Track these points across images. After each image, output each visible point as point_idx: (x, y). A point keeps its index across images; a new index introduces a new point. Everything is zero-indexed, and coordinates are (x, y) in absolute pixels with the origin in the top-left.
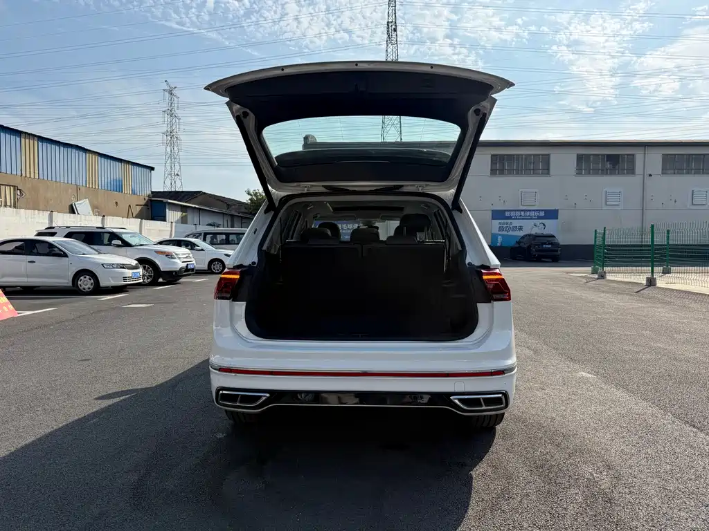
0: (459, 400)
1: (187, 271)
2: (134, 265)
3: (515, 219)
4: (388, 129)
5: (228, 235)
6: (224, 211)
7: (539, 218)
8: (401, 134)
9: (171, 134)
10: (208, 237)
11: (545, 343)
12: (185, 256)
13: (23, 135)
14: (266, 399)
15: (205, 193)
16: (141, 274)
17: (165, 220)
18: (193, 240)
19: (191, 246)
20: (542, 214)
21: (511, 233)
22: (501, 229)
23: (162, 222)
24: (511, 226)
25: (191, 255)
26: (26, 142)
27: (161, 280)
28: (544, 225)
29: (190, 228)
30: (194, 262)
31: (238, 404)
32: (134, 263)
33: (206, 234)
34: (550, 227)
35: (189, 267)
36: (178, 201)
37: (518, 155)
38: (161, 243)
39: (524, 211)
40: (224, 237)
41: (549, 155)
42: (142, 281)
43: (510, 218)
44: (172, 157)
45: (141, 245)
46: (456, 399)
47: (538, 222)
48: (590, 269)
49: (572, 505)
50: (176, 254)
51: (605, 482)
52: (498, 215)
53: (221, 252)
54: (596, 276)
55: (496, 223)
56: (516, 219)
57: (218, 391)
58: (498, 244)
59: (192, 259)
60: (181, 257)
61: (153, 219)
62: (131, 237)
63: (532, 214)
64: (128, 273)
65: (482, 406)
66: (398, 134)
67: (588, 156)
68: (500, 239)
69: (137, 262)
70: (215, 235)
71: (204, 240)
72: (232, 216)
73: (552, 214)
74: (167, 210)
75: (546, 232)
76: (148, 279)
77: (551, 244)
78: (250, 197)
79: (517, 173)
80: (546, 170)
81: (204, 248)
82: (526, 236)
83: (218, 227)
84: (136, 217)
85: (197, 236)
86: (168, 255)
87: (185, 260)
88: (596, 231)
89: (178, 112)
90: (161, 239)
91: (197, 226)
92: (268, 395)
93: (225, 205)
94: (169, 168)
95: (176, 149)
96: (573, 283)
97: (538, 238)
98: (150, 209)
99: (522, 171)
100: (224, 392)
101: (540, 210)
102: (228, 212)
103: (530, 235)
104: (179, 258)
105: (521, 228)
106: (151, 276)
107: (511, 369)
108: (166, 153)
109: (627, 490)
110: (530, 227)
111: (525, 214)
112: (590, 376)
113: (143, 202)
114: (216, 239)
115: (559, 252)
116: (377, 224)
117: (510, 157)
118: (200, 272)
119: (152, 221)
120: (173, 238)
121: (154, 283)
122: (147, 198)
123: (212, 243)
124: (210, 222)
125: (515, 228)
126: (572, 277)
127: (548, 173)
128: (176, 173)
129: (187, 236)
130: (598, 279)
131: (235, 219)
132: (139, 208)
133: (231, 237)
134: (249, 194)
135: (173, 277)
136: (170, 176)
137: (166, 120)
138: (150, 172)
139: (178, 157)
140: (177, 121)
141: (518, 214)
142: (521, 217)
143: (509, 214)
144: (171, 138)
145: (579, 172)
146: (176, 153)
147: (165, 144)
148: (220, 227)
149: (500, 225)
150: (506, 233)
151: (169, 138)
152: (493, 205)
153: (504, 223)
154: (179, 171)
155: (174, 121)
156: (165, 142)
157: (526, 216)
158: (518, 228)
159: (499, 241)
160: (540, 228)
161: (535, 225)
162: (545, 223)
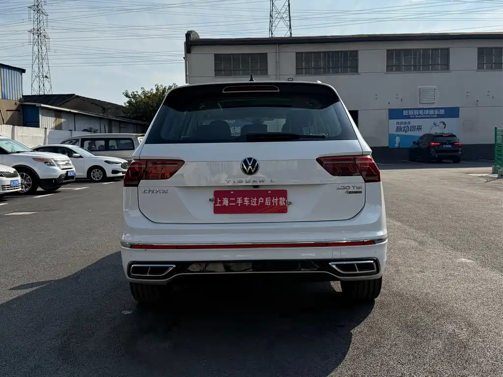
0: (337, 265)
1: (67, 179)
2: (12, 172)
3: (413, 118)
4: (276, 23)
5: (107, 140)
6: (101, 115)
7: (439, 116)
8: (290, 28)
9: (38, 32)
10: (86, 143)
11: (432, 236)
12: (65, 163)
14: (173, 269)
15: (78, 97)
16: (20, 182)
17: (37, 126)
18: (70, 146)
19: (70, 153)
20: (442, 112)
21: (409, 133)
22: (399, 129)
23: (35, 128)
24: (409, 126)
25: (70, 162)
27: (39, 189)
28: (444, 124)
29: (65, 134)
30: (74, 169)
31: (148, 275)
32: (12, 171)
33: (83, 140)
34: (451, 126)
35: (69, 174)
36: (51, 105)
37: (415, 50)
38: (37, 150)
39: (423, 109)
40: (103, 143)
41: (448, 49)
42: (20, 189)
43: (408, 117)
44: (40, 58)
45: (18, 152)
46: (334, 265)
47: (438, 121)
48: (490, 169)
49: (432, 350)
50: (55, 161)
51: (464, 335)
52: (394, 114)
53: (101, 159)
54: (496, 176)
55: (394, 122)
56: (415, 118)
57: (129, 266)
58: (397, 145)
59: (72, 166)
60: (61, 165)
61: (25, 125)
62: (6, 143)
63: (431, 112)
64: (7, 181)
65: (356, 271)
66: (287, 29)
67: (490, 49)
68: (398, 140)
69: (15, 170)
70: (93, 140)
71: (82, 146)
72: (110, 121)
73: (453, 112)
74: (40, 116)
75: (446, 131)
76: (26, 187)
77: (452, 144)
78: (128, 99)
79: (415, 70)
80: (446, 66)
81: (82, 155)
82: (425, 135)
83: (95, 132)
84: (7, 123)
85: (73, 142)
86: (46, 162)
87: (64, 167)
88: (496, 128)
90: (36, 146)
91: (73, 132)
92: (174, 266)
94: (36, 69)
95: (44, 48)
96: (472, 183)
97: (437, 138)
98: (22, 115)
99: (419, 66)
100: (135, 265)
101: (439, 109)
102: (105, 116)
103: (429, 135)
104: (59, 165)
105: (419, 128)
106: (29, 185)
107: (381, 240)
108: (33, 53)
109: (481, 340)
110: (429, 127)
111: (423, 113)
112: (469, 261)
113: (14, 108)
114: (95, 146)
115: (460, 152)
116: (266, 123)
117: (407, 52)
118: (79, 181)
119: (25, 128)
120: (47, 145)
121: (32, 192)
122: (18, 103)
123: (90, 150)
124: (87, 127)
125: (413, 128)
126: (471, 177)
127: (448, 69)
128: (45, 75)
129: (64, 143)
130: (498, 178)
131: (113, 123)
132: (10, 114)
133: (111, 143)
134: (127, 96)
135: (52, 185)
136: (38, 79)
137: (32, 17)
138: (21, 74)
139: (46, 58)
140: (45, 17)
141: (416, 112)
142: (420, 116)
143: (407, 113)
144: (38, 36)
145: (480, 67)
146: (45, 53)
147: (32, 43)
148: (97, 133)
149: (398, 125)
150: (404, 133)
151: (36, 37)
152: (389, 103)
153: (402, 123)
154: (47, 73)
155: (41, 18)
156: (32, 41)
157: (425, 115)
158: (416, 127)
159: (397, 142)
160: (440, 127)
161: (435, 125)
162: (446, 123)
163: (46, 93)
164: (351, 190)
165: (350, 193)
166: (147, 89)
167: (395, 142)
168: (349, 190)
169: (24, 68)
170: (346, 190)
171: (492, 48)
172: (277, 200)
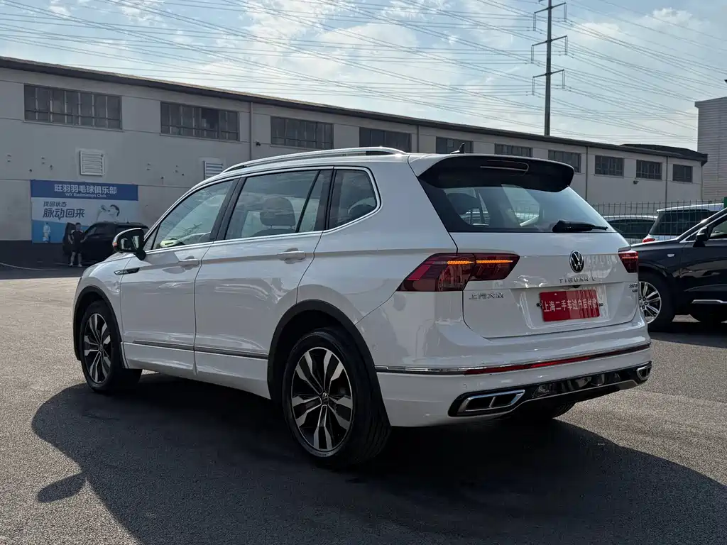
3: (70, 197)
7: (109, 197)
20: (113, 191)
22: (47, 213)
24: (65, 209)
28: (117, 209)
34: (127, 212)
37: (70, 91)
39: (85, 184)
41: (119, 98)
43: (62, 195)
47: (108, 203)
52: (40, 188)
55: (39, 204)
56: (73, 197)
58: (45, 239)
63: (98, 190)
67: (176, 106)
68: (47, 230)
73: (128, 192)
79: (70, 122)
80: (117, 123)
99: (77, 118)
101: (109, 185)
105: (81, 213)
111: (84, 189)
125: (71, 213)
127: (119, 127)
141: (75, 189)
142: (81, 195)
143: (60, 188)
145: (165, 130)
149: (46, 207)
150: (56, 220)
152: (31, 170)
153: (52, 204)
157: (89, 193)
158: (76, 212)
159: (46, 234)
160: (111, 213)
161: (104, 209)
162: (118, 206)
167: (43, 233)
171: (178, 105)
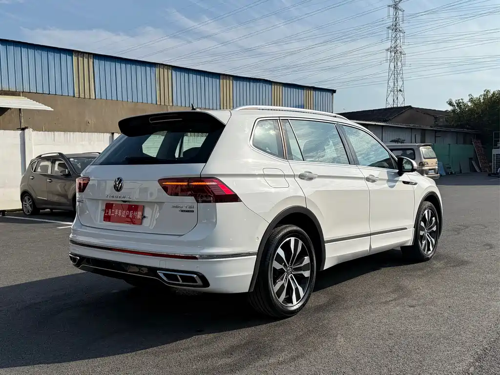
0: (164, 274)
9: (395, 50)
13: (221, 77)
15: (413, 108)
26: (224, 82)
44: (395, 73)
46: (161, 273)
65: (179, 281)
72: (424, 130)
83: (401, 143)
89: (402, 26)
92: (79, 258)
93: (433, 118)
94: (391, 84)
95: (399, 64)
102: (416, 126)
108: (390, 69)
124: (395, 138)
128: (399, 89)
134: (450, 104)
136: (392, 93)
137: (390, 36)
138: (332, 94)
139: (401, 72)
140: (402, 35)
144: (395, 53)
146: (400, 69)
147: (389, 61)
148: (403, 143)
151: (393, 54)
154: (402, 86)
155: (398, 36)
156: (389, 58)
163: (399, 106)
164: (184, 209)
165: (182, 211)
166: (476, 96)
168: (182, 209)
169: (334, 89)
170: (179, 209)
172: (136, 213)
